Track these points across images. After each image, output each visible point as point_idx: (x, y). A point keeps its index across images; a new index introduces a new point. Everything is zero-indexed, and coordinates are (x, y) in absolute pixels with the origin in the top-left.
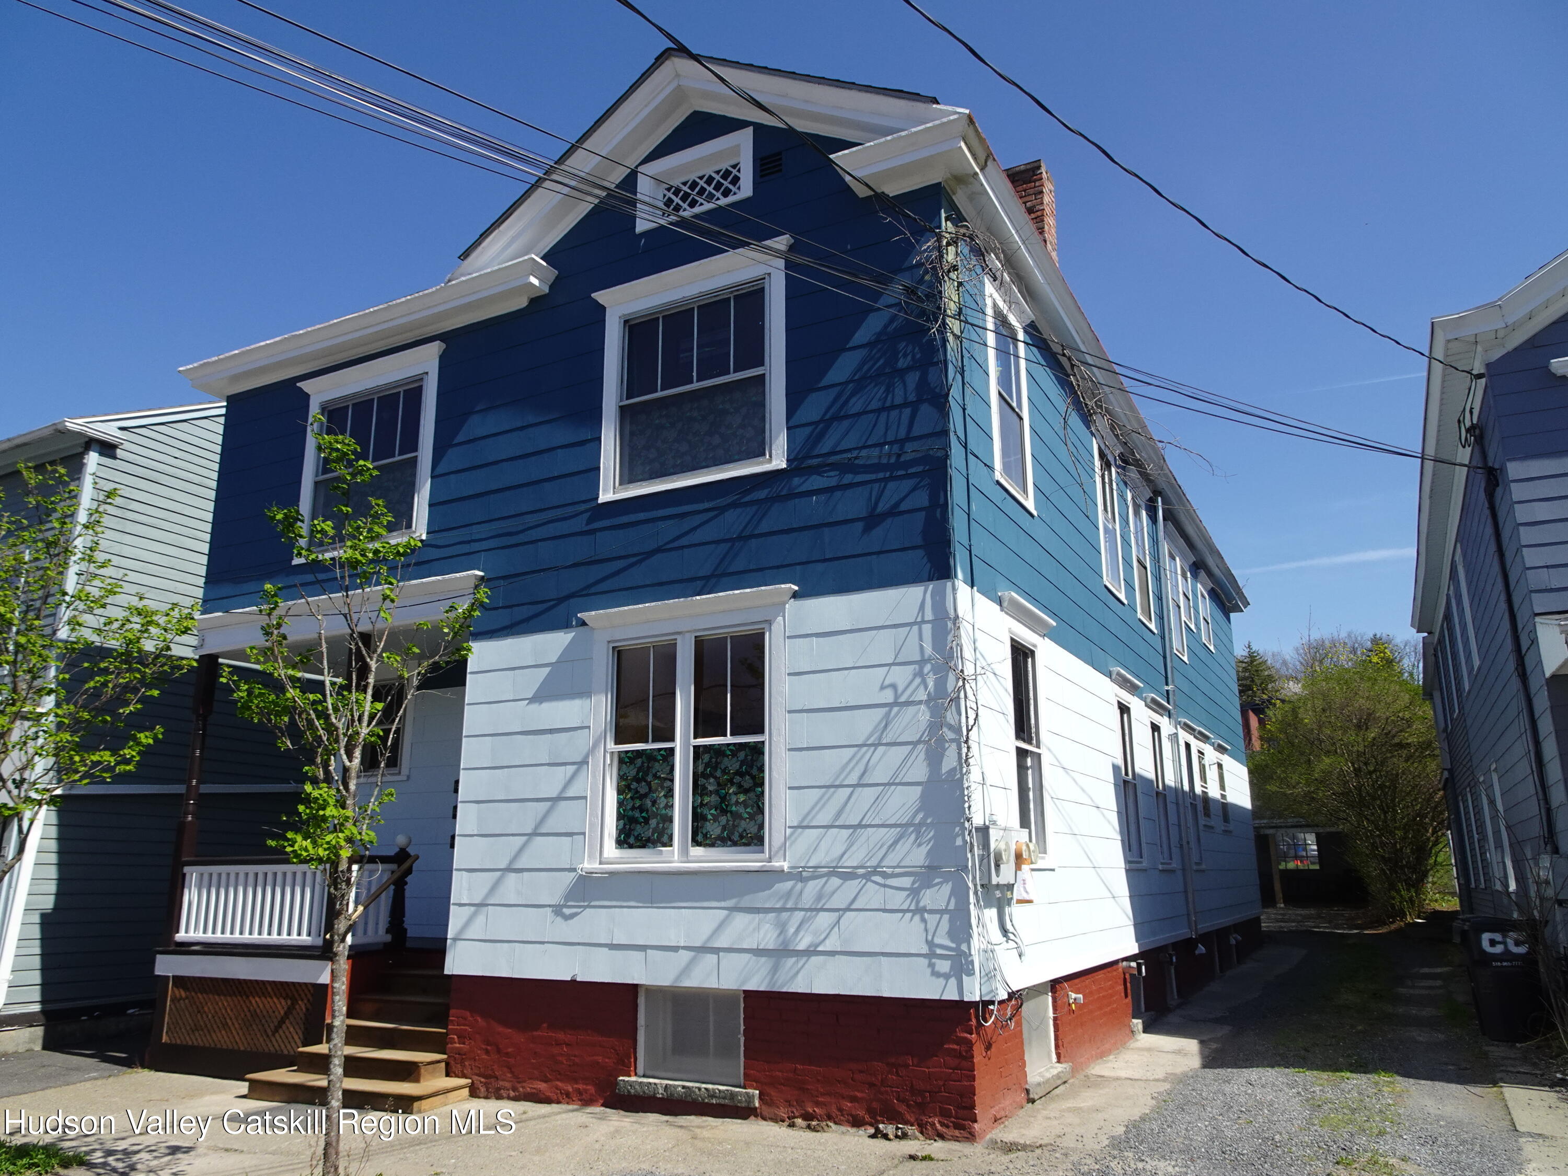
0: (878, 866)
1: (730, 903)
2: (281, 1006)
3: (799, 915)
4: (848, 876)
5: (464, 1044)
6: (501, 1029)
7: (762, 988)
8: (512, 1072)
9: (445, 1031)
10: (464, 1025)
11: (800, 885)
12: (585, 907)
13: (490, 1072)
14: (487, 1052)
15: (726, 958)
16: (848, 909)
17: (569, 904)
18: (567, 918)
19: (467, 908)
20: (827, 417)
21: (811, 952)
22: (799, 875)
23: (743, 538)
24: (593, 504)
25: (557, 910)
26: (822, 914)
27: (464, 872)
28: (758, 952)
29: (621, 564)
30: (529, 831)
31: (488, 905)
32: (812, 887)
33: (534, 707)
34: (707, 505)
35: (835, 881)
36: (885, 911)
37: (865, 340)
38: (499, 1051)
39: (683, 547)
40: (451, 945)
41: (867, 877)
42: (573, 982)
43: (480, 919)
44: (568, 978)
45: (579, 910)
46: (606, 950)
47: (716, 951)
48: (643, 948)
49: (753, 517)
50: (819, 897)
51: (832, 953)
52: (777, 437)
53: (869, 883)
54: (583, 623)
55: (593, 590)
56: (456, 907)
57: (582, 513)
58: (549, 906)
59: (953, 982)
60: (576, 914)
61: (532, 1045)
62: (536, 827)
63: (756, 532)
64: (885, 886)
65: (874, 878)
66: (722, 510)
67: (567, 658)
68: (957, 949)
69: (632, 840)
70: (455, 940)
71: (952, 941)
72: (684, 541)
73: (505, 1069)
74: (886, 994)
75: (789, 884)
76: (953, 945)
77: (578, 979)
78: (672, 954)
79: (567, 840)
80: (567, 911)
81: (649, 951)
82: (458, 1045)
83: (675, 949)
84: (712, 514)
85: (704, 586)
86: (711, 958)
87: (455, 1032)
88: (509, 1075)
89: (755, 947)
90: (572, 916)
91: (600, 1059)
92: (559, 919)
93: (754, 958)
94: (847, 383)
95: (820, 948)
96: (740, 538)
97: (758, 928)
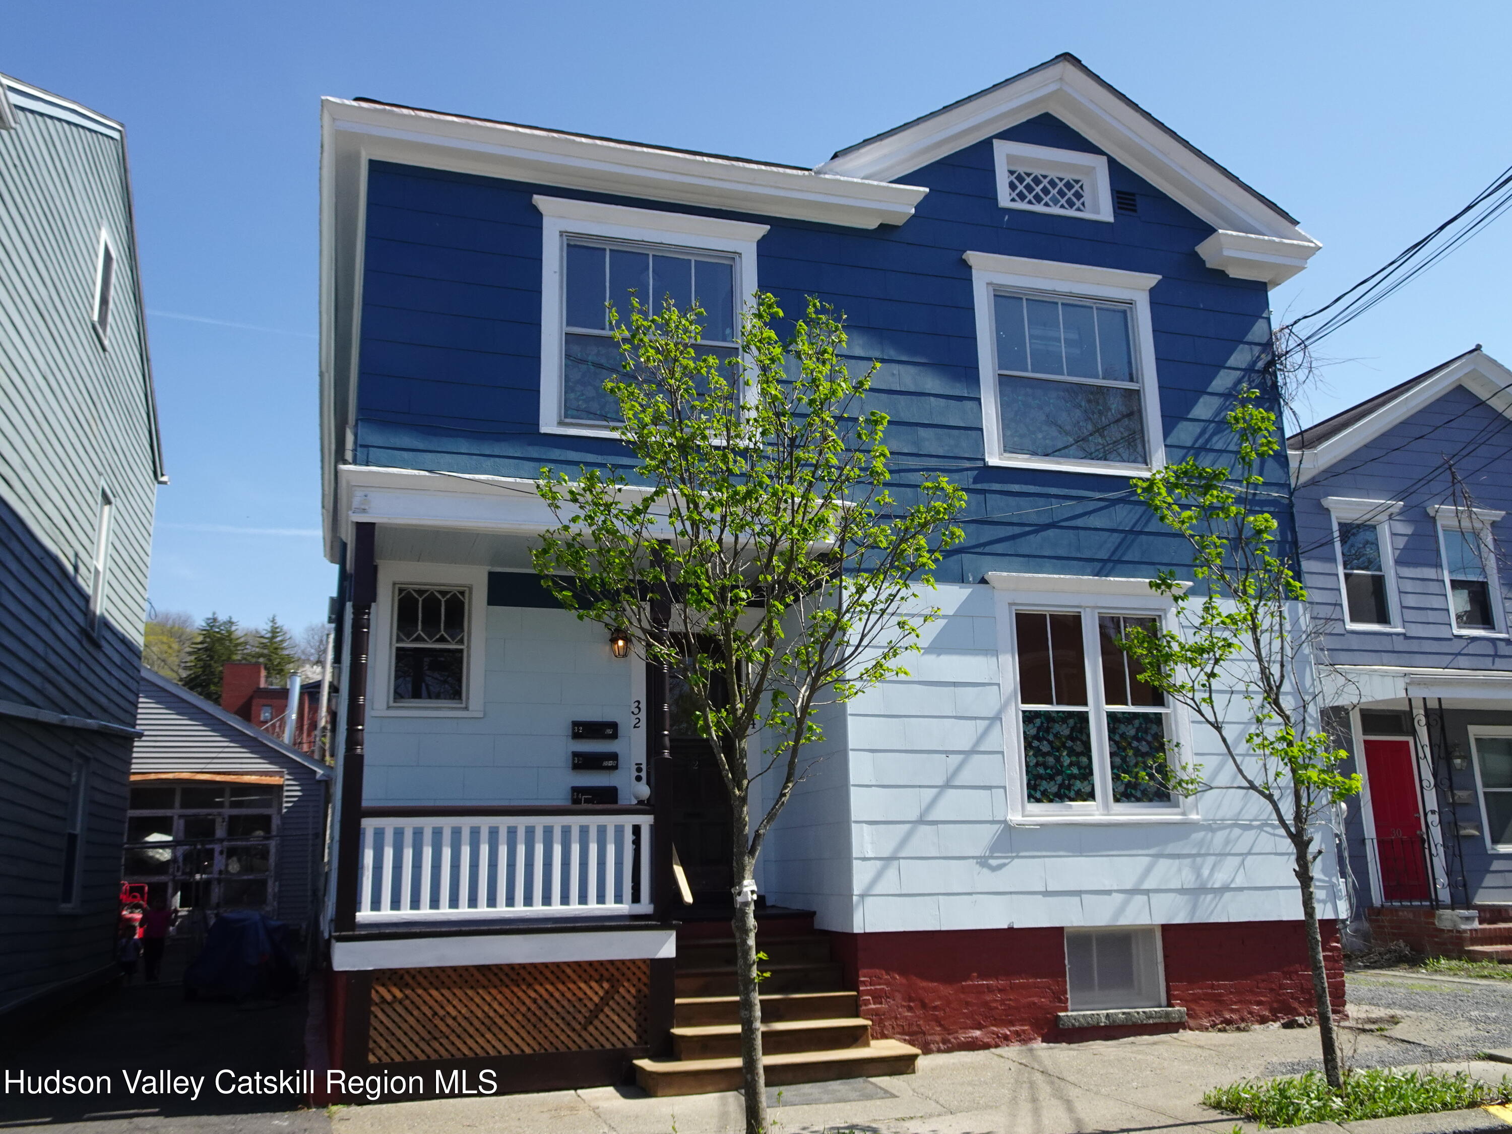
0: (1268, 819)
1: (1152, 851)
2: (594, 992)
3: (1211, 860)
4: (1247, 827)
5: (881, 1003)
6: (924, 984)
7: (1187, 922)
8: (940, 1025)
9: (854, 993)
10: (880, 984)
11: (1210, 834)
12: (1013, 858)
13: (915, 1028)
14: (910, 1009)
15: (1154, 898)
16: (1249, 853)
17: (996, 855)
18: (994, 869)
19: (872, 862)
20: (1197, 445)
21: (1226, 889)
22: (1210, 827)
23: (1133, 532)
24: (980, 464)
25: (982, 861)
26: (1229, 858)
27: (864, 825)
28: (1182, 891)
29: (1017, 530)
30: (940, 783)
31: (899, 858)
32: (1220, 836)
33: (931, 658)
34: (1098, 495)
35: (1237, 831)
36: (1276, 854)
37: (1221, 390)
38: (924, 1006)
39: (1077, 528)
40: (858, 903)
41: (1260, 828)
42: (1011, 930)
43: (891, 873)
44: (1006, 927)
45: (1006, 861)
46: (1040, 897)
47: (1147, 892)
48: (1078, 893)
49: (1141, 517)
50: (1227, 842)
51: (1241, 889)
52: (1156, 451)
53: (1263, 833)
54: (983, 581)
55: (987, 549)
56: (859, 862)
57: (967, 469)
58: (973, 858)
59: (1329, 906)
60: (1004, 865)
61: (962, 996)
62: (948, 780)
63: (1146, 530)
64: (1274, 835)
65: (1265, 829)
66: (1114, 502)
67: (963, 613)
68: (1330, 881)
69: (1038, 795)
70: (862, 896)
71: (1326, 875)
72: (1079, 522)
73: (933, 1023)
74: (1285, 918)
75: (1202, 834)
76: (1327, 879)
77: (1015, 926)
78: (1106, 897)
79: (987, 793)
80: (994, 862)
81: (1084, 896)
82: (873, 1006)
83: (1108, 892)
84: (1102, 504)
85: (1101, 569)
86: (1141, 899)
87: (868, 992)
88: (938, 1029)
89: (1180, 887)
90: (1000, 867)
91: (1036, 1000)
92: (985, 870)
93: (1178, 896)
94: (1210, 421)
95: (1233, 886)
96: (1131, 531)
97: (1180, 870)
